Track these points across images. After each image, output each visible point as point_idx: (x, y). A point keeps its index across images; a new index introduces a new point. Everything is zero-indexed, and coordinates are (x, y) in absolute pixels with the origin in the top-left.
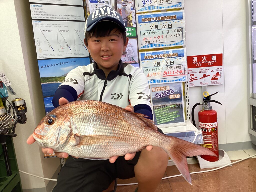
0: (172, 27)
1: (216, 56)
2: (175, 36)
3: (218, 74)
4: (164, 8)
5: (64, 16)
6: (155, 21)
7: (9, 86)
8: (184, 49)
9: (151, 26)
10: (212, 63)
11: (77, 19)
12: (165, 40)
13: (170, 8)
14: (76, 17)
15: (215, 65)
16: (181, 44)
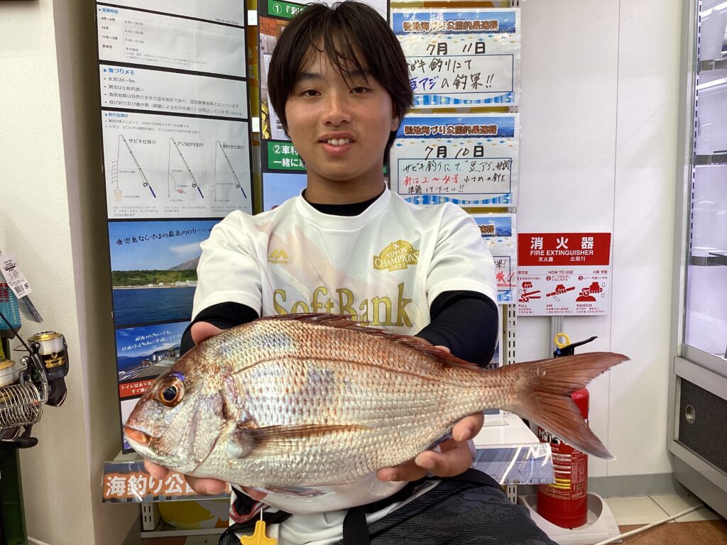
0: (482, 155)
1: (592, 238)
2: (489, 178)
3: (595, 287)
4: (465, 102)
5: (192, 102)
6: (438, 136)
7: (26, 296)
8: (513, 216)
9: (428, 147)
10: (582, 255)
11: (227, 112)
12: (462, 186)
13: (483, 105)
14: (225, 109)
15: (589, 261)
16: (504, 203)
